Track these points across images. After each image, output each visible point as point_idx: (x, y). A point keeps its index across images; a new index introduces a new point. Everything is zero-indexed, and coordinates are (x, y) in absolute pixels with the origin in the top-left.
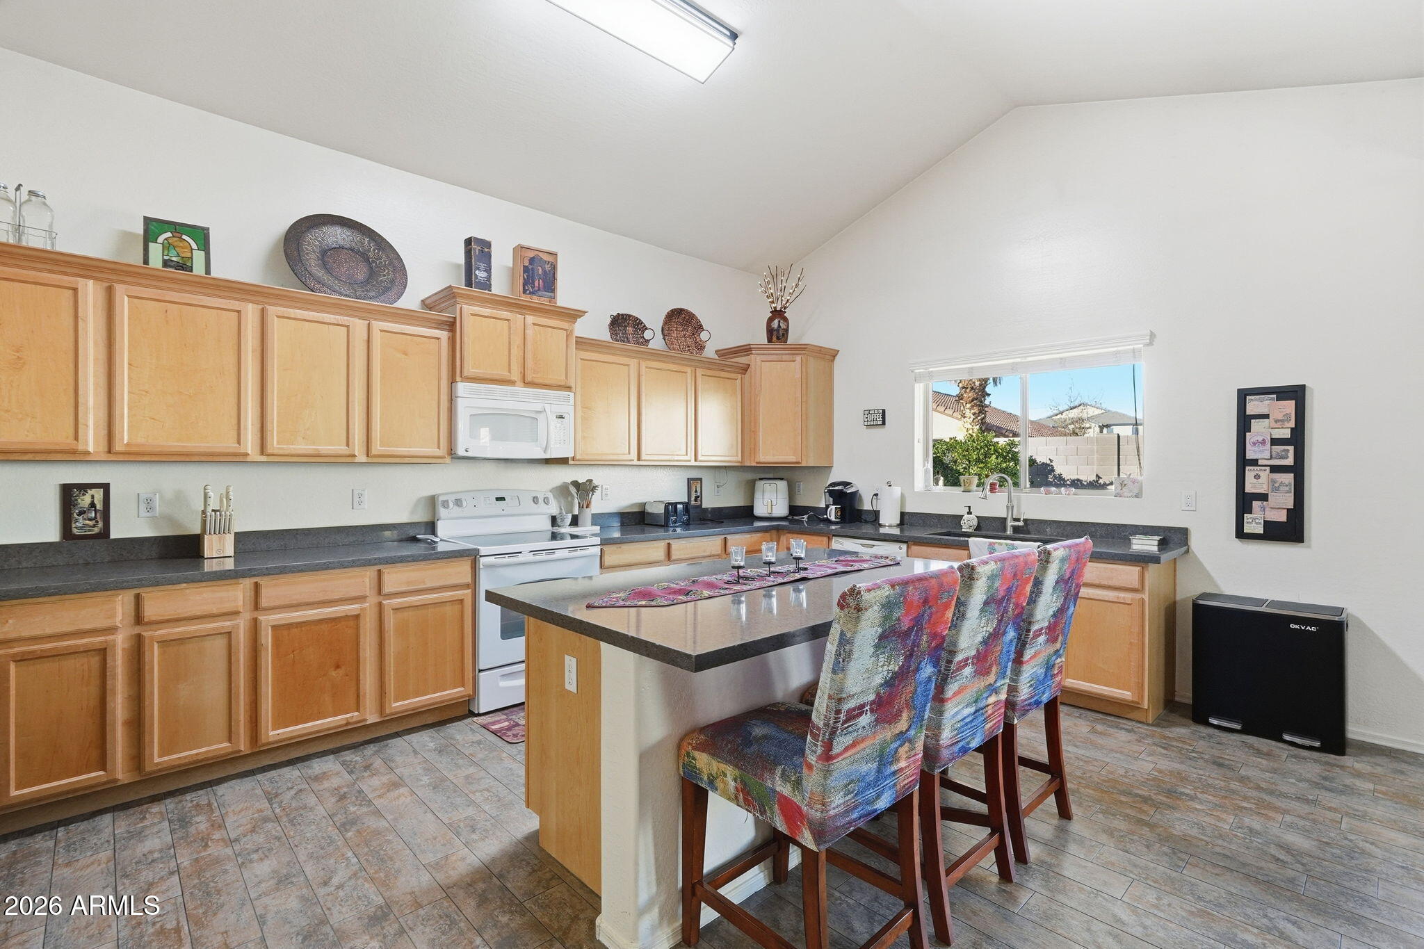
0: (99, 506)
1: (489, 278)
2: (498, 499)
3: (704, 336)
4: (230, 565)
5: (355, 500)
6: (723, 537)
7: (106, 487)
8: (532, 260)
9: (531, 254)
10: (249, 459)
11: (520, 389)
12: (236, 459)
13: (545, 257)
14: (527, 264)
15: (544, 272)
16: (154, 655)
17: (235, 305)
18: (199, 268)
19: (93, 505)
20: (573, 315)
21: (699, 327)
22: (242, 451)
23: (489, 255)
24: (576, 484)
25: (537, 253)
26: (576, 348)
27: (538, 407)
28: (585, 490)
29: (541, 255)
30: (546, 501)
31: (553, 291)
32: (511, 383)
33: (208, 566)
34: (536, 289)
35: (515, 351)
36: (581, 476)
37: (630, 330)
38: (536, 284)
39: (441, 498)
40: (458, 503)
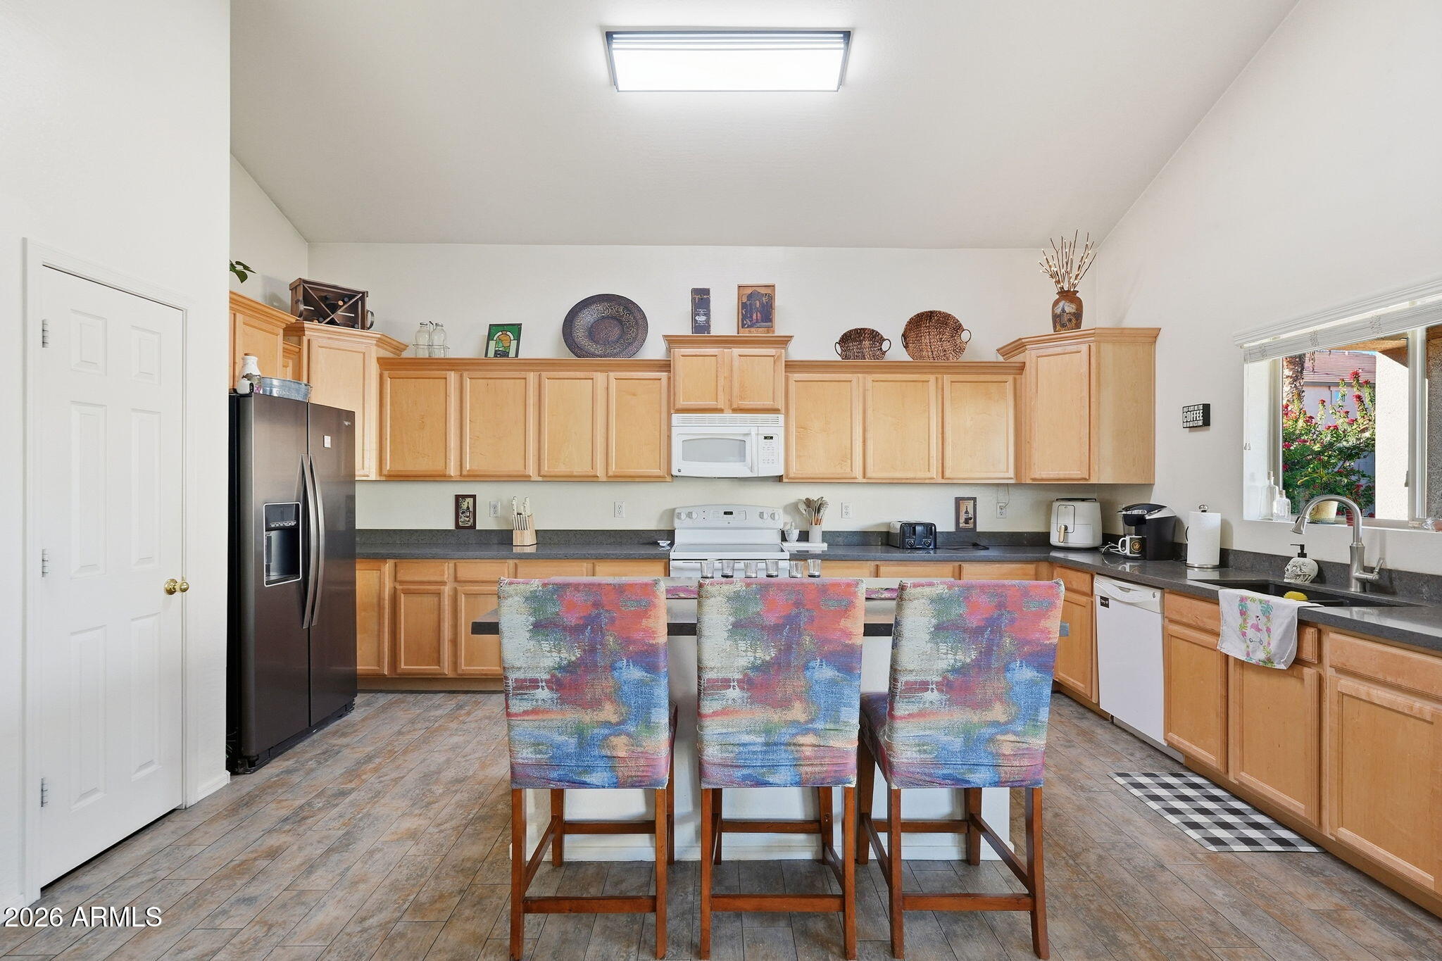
0: (471, 509)
1: (708, 321)
2: (725, 513)
3: (965, 336)
4: (532, 550)
5: (617, 510)
6: (957, 564)
7: (474, 497)
8: (750, 296)
9: (749, 291)
10: (532, 479)
11: (728, 415)
12: (524, 479)
13: (763, 291)
14: (745, 300)
15: (762, 304)
16: (462, 600)
17: (523, 374)
18: (512, 354)
19: (468, 508)
20: (784, 341)
21: (958, 328)
22: (527, 473)
23: (708, 301)
24: (808, 503)
25: (755, 288)
26: (785, 372)
27: (745, 430)
28: (815, 508)
29: (759, 290)
30: (773, 516)
31: (771, 320)
32: (721, 411)
33: (515, 550)
34: (755, 321)
35: (721, 381)
36: (814, 493)
37: (867, 343)
38: (754, 317)
39: (677, 511)
40: (689, 515)
